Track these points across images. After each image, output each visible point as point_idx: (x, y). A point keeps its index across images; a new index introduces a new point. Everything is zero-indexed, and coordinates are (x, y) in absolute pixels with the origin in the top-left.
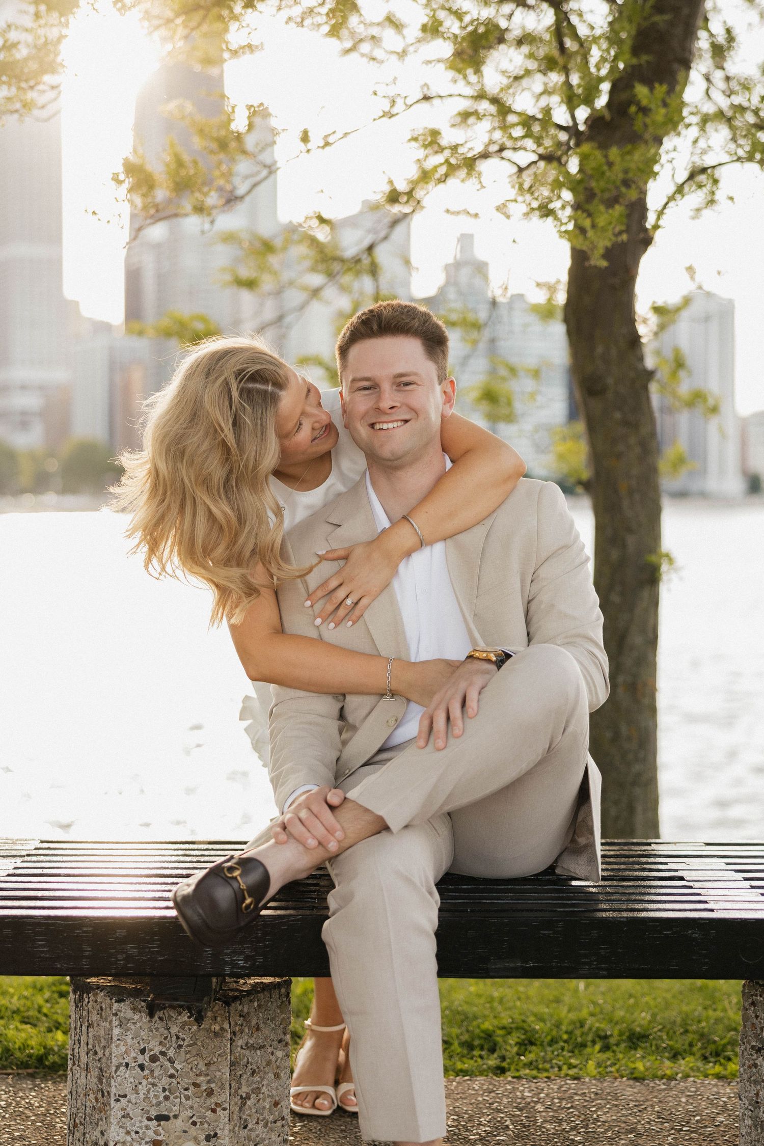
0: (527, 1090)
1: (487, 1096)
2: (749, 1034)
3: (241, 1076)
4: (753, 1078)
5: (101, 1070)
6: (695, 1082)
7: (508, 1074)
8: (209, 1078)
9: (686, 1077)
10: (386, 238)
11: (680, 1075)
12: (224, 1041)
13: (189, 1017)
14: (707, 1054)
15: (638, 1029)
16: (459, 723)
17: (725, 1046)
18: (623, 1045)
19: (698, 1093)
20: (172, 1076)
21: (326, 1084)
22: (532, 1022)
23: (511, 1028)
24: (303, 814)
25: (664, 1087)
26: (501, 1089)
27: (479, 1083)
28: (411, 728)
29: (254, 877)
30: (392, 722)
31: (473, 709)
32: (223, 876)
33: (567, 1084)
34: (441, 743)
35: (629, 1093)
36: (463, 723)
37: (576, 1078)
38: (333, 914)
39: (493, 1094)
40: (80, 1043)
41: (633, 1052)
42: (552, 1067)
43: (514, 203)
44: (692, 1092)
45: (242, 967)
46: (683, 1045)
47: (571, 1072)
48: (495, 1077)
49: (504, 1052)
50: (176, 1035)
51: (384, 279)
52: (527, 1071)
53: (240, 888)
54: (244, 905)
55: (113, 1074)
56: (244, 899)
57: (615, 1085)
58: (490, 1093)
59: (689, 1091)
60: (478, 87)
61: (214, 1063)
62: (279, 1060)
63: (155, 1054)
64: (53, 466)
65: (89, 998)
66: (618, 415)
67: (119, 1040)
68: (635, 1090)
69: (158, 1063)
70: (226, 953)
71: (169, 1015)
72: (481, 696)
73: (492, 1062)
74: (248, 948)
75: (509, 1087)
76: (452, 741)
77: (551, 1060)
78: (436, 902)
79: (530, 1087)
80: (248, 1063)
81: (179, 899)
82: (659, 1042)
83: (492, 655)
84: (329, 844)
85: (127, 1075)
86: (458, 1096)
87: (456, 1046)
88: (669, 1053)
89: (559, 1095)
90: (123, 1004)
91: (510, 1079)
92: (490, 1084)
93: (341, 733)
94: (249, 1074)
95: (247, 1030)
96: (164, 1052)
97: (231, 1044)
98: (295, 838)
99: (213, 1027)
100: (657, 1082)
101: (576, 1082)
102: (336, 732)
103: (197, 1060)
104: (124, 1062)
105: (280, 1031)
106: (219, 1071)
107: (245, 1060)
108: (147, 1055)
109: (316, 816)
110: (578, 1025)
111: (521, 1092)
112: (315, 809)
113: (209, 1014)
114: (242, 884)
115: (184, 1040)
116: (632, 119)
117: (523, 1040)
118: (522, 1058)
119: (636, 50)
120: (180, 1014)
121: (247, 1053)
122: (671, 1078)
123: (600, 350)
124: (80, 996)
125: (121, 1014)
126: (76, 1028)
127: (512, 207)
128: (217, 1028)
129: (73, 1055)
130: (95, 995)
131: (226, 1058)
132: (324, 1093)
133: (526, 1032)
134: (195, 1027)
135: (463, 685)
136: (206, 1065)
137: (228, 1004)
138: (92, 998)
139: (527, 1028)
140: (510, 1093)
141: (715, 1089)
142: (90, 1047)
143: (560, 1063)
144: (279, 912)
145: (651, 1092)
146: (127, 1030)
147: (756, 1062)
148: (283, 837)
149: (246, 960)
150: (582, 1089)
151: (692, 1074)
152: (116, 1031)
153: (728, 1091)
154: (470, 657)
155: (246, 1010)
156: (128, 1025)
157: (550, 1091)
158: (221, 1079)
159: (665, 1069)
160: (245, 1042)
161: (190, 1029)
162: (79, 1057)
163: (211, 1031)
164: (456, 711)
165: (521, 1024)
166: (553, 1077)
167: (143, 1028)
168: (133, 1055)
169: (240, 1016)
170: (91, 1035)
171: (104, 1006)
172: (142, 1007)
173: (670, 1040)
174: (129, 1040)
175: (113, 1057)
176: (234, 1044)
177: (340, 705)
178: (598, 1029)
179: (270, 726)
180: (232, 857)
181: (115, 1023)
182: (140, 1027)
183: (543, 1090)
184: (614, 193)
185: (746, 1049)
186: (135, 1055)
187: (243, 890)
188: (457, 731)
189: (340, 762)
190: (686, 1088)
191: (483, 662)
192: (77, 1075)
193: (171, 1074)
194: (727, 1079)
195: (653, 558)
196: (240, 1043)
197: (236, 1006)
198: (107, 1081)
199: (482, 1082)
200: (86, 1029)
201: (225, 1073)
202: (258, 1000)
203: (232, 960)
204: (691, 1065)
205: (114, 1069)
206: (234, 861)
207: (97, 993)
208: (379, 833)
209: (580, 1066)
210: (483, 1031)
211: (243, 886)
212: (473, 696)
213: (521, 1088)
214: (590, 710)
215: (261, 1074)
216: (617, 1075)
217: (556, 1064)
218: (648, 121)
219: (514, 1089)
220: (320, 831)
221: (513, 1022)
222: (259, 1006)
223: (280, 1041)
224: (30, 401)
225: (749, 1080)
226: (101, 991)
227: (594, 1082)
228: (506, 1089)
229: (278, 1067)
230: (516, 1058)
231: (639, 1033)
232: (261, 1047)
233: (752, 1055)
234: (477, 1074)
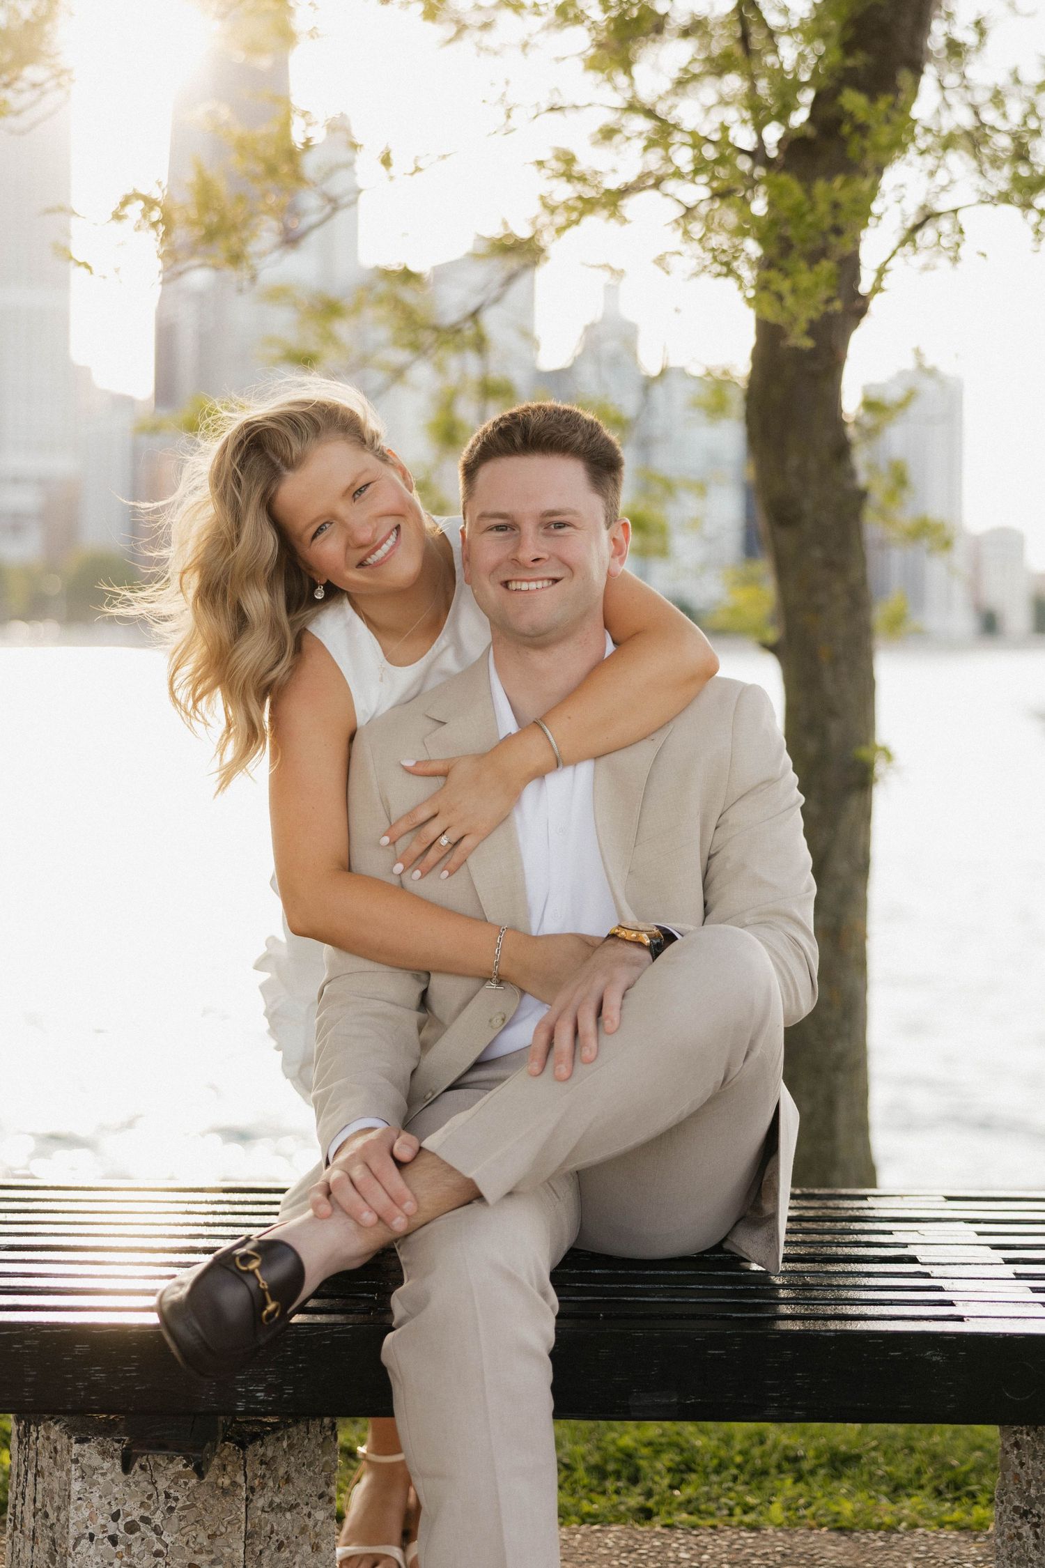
0: (683, 1547)
1: (625, 1558)
2: (1011, 1488)
3: (261, 1552)
4: (1015, 1555)
5: (53, 1541)
6: (926, 1536)
7: (656, 1519)
8: (213, 1557)
9: (914, 1526)
10: (497, 300)
11: (904, 1524)
12: (237, 1502)
13: (185, 1466)
14: (942, 1487)
15: (843, 1448)
16: (592, 1041)
17: (967, 1474)
18: (822, 1472)
19: (931, 1554)
20: (158, 1554)
21: (388, 1543)
22: (691, 1433)
23: (661, 1444)
24: (358, 1172)
25: (882, 1544)
26: (646, 1546)
27: (613, 1535)
28: (523, 1034)
29: (280, 1269)
30: (497, 1022)
31: (612, 1021)
32: (235, 1270)
33: (741, 1538)
34: (563, 1070)
35: (830, 1555)
36: (598, 1041)
37: (753, 1528)
38: (400, 1325)
39: (634, 1555)
40: (24, 1499)
41: (836, 1484)
42: (719, 1508)
43: (677, 257)
44: (921, 1552)
45: (262, 1402)
46: (908, 1472)
47: (748, 1519)
48: (637, 1526)
49: (650, 1484)
50: (165, 1492)
51: (494, 358)
52: (684, 1516)
53: (259, 1287)
54: (265, 1313)
55: (71, 1550)
56: (265, 1304)
57: (811, 1540)
58: (630, 1552)
59: (918, 1551)
60: (628, 95)
61: (222, 1534)
62: (319, 1524)
63: (134, 1521)
64: (54, 586)
65: (38, 1432)
66: (817, 553)
67: (80, 1499)
68: (840, 1549)
69: (138, 1534)
70: (239, 1380)
71: (156, 1463)
72: (625, 1001)
73: (634, 1500)
74: (271, 1373)
75: (657, 1543)
76: (580, 1068)
77: (718, 1498)
78: (552, 1308)
79: (688, 1543)
80: (272, 1532)
81: (165, 1308)
82: (873, 1468)
83: (644, 935)
84: (393, 1219)
85: (91, 1552)
86: (584, 1558)
87: (581, 1473)
88: (888, 1486)
89: (731, 1557)
90: (86, 1445)
91: (658, 1529)
92: (630, 1538)
93: (420, 1029)
94: (273, 1547)
95: (271, 1484)
96: (147, 1518)
97: (247, 1506)
98: (343, 1210)
99: (220, 1481)
100: (871, 1535)
101: (753, 1535)
102: (414, 1030)
103: (195, 1530)
104: (87, 1532)
105: (321, 1482)
106: (229, 1547)
107: (268, 1528)
108: (121, 1523)
109: (376, 1177)
110: (756, 1439)
111: (674, 1551)
112: (375, 1165)
113: (216, 1461)
114: (262, 1281)
115: (176, 1499)
116: (844, 142)
117: (678, 1464)
118: (677, 1492)
119: (848, 48)
120: (171, 1460)
121: (271, 1517)
122: (891, 1529)
123: (793, 462)
124: (25, 1427)
125: (84, 1461)
126: (18, 1476)
127: (673, 261)
128: (227, 1482)
129: (14, 1514)
130: (47, 1429)
131: (239, 1528)
132: (386, 1556)
133: (682, 1450)
134: (194, 1481)
135: (599, 982)
136: (209, 1537)
137: (242, 1446)
138: (42, 1432)
139: (685, 1445)
140: (659, 1552)
141: (955, 1548)
142: (39, 1505)
143: (731, 1503)
144: (319, 1319)
145: (863, 1552)
146: (92, 1485)
147: (1020, 1531)
148: (325, 1208)
149: (267, 1391)
150: (764, 1547)
151: (921, 1522)
152: (76, 1486)
153: (974, 1550)
154: (612, 936)
155: (270, 1454)
156: (95, 1477)
157: (717, 1549)
158: (231, 1560)
159: (882, 1513)
160: (268, 1501)
161: (186, 1484)
162: (23, 1519)
163: (218, 1487)
164: (588, 1023)
165: (675, 1438)
166: (720, 1526)
167: (117, 1481)
168: (101, 1521)
169: (262, 1463)
170: (39, 1487)
171: (59, 1448)
172: (115, 1450)
173: (887, 1465)
174: (96, 1501)
175: (70, 1526)
176: (251, 1506)
177: (422, 987)
178: (786, 1448)
179: (318, 1014)
180: (248, 1239)
181: (75, 1473)
182: (112, 1480)
183: (705, 1547)
184: (819, 243)
185: (1005, 1512)
186: (103, 1522)
187: (263, 1291)
188: (587, 1053)
189: (417, 1076)
190: (913, 1545)
191: (632, 945)
192: (19, 1546)
193: (157, 1551)
194: (972, 1531)
195: (864, 753)
196: (260, 1503)
197: (257, 1449)
198: (61, 1559)
199: (618, 1534)
200: (33, 1479)
201: (237, 1550)
202: (289, 1437)
203: (248, 1391)
204: (920, 1507)
205: (71, 1542)
206: (250, 1245)
207: (49, 1426)
208: (469, 1203)
209: (760, 1508)
210: (621, 1450)
211: (264, 1285)
212: (613, 1001)
213: (675, 1545)
214: (785, 1023)
215: (293, 1548)
216: (813, 1523)
217: (726, 1504)
218: (867, 144)
219: (666, 1546)
220: (380, 1200)
221: (662, 1435)
222: (291, 1446)
223: (321, 1496)
224: (25, 499)
225: (1009, 1557)
226: (55, 1423)
227: (780, 1534)
228: (653, 1547)
229: (317, 1535)
230: (668, 1494)
231: (845, 1453)
232: (292, 1508)
233: (1013, 1520)
234: (612, 1519)
